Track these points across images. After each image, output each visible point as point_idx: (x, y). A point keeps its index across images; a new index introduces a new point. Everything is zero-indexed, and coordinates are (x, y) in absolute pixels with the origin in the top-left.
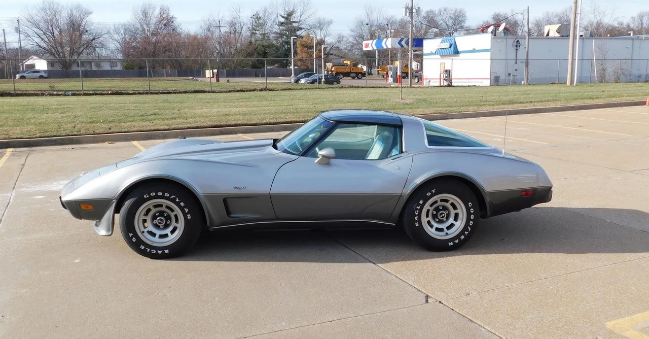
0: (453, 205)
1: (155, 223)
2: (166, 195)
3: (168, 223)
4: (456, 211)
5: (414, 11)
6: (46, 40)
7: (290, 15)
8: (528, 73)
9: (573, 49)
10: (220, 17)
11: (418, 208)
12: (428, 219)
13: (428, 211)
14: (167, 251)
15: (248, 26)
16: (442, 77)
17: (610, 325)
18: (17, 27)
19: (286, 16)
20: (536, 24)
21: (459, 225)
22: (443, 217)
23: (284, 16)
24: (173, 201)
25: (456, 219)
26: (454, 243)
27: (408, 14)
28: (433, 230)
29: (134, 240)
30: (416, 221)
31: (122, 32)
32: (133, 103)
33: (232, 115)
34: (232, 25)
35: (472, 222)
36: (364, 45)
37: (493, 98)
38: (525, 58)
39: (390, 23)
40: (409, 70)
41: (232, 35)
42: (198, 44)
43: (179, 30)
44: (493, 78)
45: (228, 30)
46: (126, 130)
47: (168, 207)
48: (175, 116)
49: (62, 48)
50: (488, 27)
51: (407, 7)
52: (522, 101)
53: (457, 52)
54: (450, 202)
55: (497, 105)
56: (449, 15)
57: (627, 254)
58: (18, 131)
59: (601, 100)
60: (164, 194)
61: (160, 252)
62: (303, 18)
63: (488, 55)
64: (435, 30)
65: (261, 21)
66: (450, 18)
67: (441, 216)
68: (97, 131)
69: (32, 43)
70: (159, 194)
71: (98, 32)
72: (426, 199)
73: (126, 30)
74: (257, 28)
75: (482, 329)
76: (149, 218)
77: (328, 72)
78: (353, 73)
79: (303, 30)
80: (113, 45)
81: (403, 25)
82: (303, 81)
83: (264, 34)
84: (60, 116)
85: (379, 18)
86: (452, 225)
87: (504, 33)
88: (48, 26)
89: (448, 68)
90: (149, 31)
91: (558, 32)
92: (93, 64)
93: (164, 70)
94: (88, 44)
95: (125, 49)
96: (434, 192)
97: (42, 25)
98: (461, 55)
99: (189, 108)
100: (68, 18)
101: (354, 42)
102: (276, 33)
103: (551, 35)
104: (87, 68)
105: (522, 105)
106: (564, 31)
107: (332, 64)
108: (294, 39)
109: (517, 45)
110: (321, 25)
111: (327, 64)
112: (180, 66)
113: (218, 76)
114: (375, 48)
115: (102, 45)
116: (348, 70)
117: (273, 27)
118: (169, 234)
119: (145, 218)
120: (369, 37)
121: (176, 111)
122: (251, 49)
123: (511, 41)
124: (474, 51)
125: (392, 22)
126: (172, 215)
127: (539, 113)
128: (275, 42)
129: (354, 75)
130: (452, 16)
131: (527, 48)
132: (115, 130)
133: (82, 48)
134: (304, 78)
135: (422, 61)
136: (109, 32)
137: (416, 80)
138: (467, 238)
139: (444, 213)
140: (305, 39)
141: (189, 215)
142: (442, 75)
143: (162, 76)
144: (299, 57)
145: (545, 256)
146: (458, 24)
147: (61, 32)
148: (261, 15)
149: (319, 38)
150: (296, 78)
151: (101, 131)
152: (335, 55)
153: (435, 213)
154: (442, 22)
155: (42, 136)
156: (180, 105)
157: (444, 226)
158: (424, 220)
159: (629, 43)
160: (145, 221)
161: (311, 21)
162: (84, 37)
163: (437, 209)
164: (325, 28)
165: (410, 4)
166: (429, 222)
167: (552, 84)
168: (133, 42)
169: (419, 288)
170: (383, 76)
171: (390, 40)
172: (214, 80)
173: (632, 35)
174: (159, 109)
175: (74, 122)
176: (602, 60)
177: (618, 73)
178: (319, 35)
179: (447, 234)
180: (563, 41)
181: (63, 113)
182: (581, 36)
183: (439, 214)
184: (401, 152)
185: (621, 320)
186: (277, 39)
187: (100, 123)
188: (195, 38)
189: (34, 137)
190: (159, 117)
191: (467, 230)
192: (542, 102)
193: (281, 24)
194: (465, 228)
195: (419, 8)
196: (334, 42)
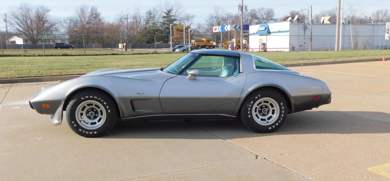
0: (271, 105)
1: (88, 115)
2: (95, 97)
3: (96, 115)
4: (273, 109)
5: (244, 8)
6: (23, 26)
7: (169, 11)
8: (312, 45)
9: (338, 31)
10: (128, 13)
11: (250, 106)
12: (256, 113)
13: (256, 108)
14: (95, 133)
15: (144, 18)
16: (261, 48)
17: (370, 169)
18: (5, 18)
19: (167, 12)
20: (315, 18)
21: (275, 117)
22: (265, 112)
23: (165, 12)
24: (99, 101)
25: (273, 113)
26: (272, 127)
27: (240, 10)
28: (259, 120)
29: (75, 125)
30: (249, 114)
31: (69, 22)
32: (75, 60)
33: (135, 66)
34: (135, 18)
35: (283, 115)
36: (214, 29)
37: (291, 57)
38: (310, 35)
39: (230, 17)
40: (241, 43)
41: (135, 24)
42: (114, 29)
43: (102, 21)
44: (291, 47)
45: (132, 21)
46: (71, 74)
47: (96, 105)
48: (101, 66)
49: (32, 31)
50: (287, 18)
51: (240, 6)
52: (309, 58)
53: (269, 33)
54: (270, 103)
55: (294, 60)
56: (264, 12)
57: (378, 134)
58: (5, 74)
59: (356, 58)
60: (93, 97)
61: (91, 133)
62: (177, 13)
63: (288, 34)
64: (256, 21)
65: (152, 15)
66: (265, 13)
67: (264, 111)
68: (53, 74)
69: (14, 28)
70: (90, 97)
71: (54, 21)
72: (255, 101)
73: (71, 20)
74: (150, 20)
75: (292, 172)
76: (84, 112)
77: (192, 45)
78: (207, 46)
79: (177, 21)
80: (63, 30)
81: (237, 17)
82: (177, 50)
83: (154, 23)
84: (30, 66)
85: (222, 14)
86: (271, 117)
87: (298, 21)
88: (24, 18)
89: (264, 42)
90: (85, 21)
91: (329, 21)
92: (51, 41)
93: (94, 44)
94: (48, 29)
95: (70, 32)
96: (260, 96)
97: (20, 17)
98: (272, 34)
99: (108, 62)
100: (36, 14)
101: (208, 28)
102: (161, 23)
103: (325, 22)
104: (47, 43)
105: (309, 60)
106: (333, 20)
107: (194, 40)
108: (172, 25)
109: (305, 28)
110: (188, 18)
111: (192, 40)
112: (103, 42)
113: (126, 48)
114: (220, 31)
115: (57, 30)
116: (204, 44)
117: (159, 19)
118: (97, 122)
119: (82, 112)
120: (217, 24)
121: (101, 64)
122: (146, 32)
123: (301, 26)
124: (280, 32)
125: (231, 16)
126: (99, 110)
127: (319, 65)
128: (160, 28)
129: (208, 47)
130: (266, 13)
131: (311, 30)
132: (64, 74)
133: (44, 31)
134: (178, 48)
135: (248, 39)
136: (60, 22)
137: (245, 50)
138: (280, 125)
139: (266, 110)
140: (178, 26)
141: (109, 110)
142: (261, 46)
143: (92, 47)
144: (175, 37)
145: (328, 135)
146: (270, 17)
147: (31, 22)
148: (152, 12)
149: (187, 25)
150: (173, 48)
151: (55, 74)
152: (197, 35)
153: (260, 110)
154: (260, 16)
155: (19, 77)
156: (103, 61)
157: (266, 118)
158: (254, 114)
159: (371, 27)
160: (82, 114)
161: (182, 15)
162: (46, 25)
163: (261, 107)
164: (190, 19)
165: (241, 4)
166: (257, 115)
167: (326, 50)
168: (75, 28)
169: (252, 152)
170: (225, 48)
171: (229, 26)
172: (124, 50)
173: (373, 23)
174: (91, 62)
175: (38, 69)
176: (356, 37)
177: (365, 44)
178: (187, 24)
179: (268, 122)
180: (333, 26)
181: (32, 64)
182: (343, 23)
183: (262, 110)
184: (240, 72)
185: (376, 167)
186: (161, 26)
187: (55, 70)
188: (112, 25)
189: (14, 77)
190: (90, 67)
191: (280, 120)
192: (320, 59)
193: (164, 17)
194: (279, 119)
195: (247, 6)
196: (196, 28)
